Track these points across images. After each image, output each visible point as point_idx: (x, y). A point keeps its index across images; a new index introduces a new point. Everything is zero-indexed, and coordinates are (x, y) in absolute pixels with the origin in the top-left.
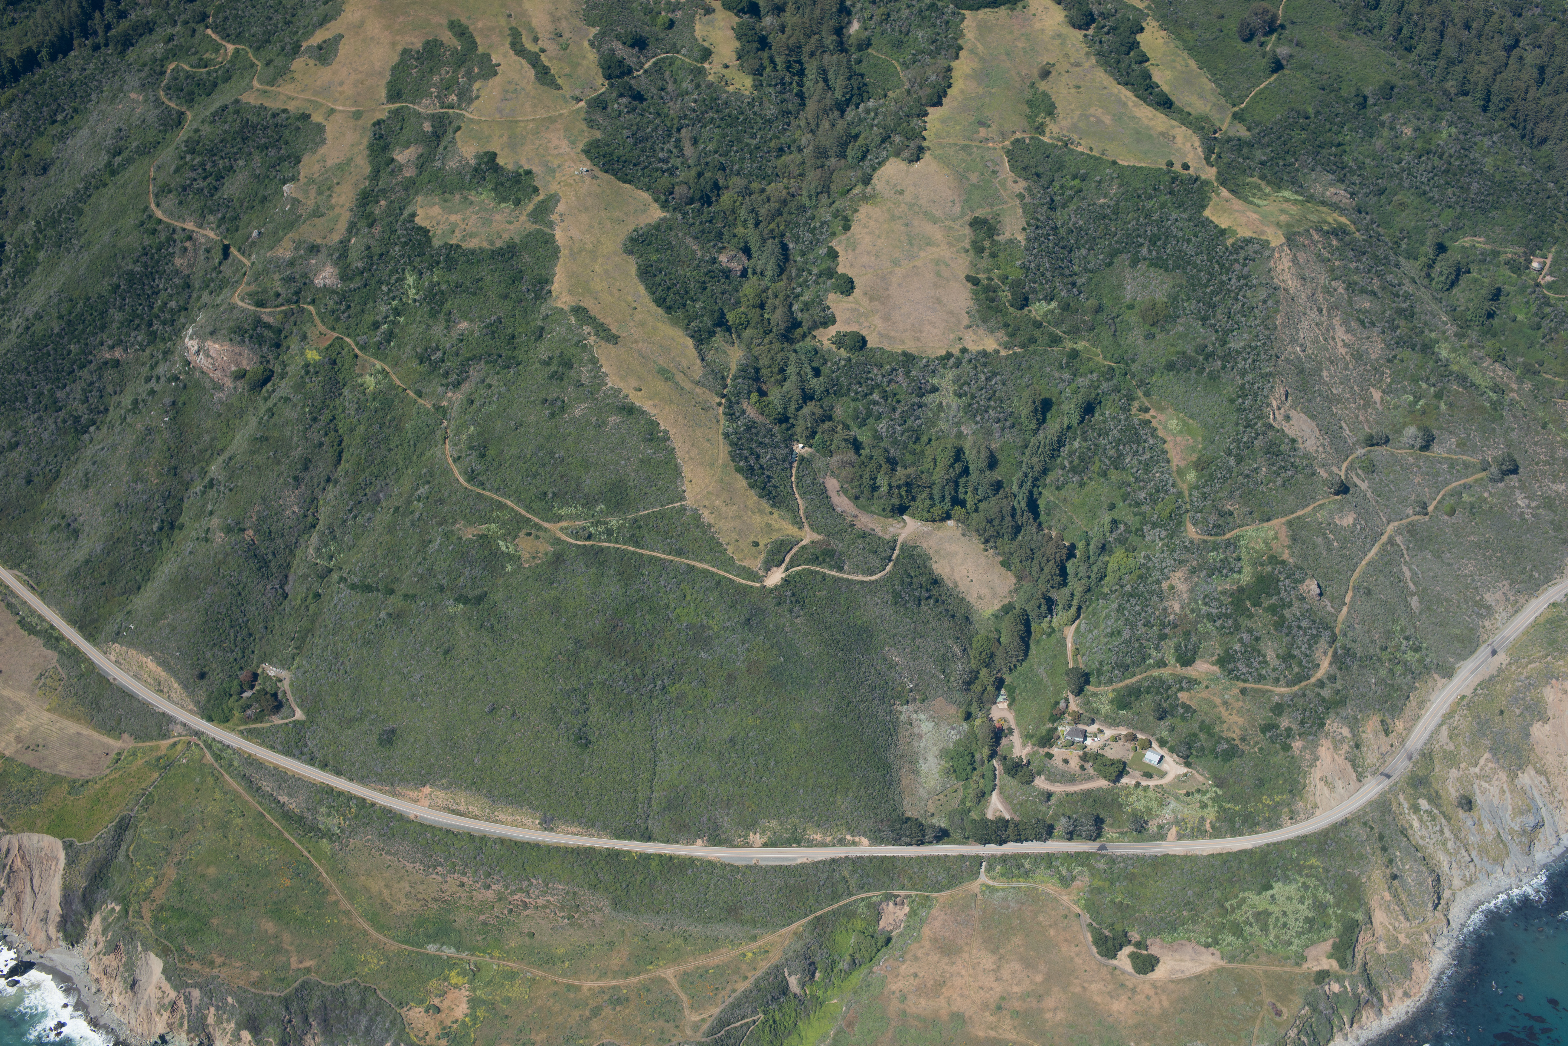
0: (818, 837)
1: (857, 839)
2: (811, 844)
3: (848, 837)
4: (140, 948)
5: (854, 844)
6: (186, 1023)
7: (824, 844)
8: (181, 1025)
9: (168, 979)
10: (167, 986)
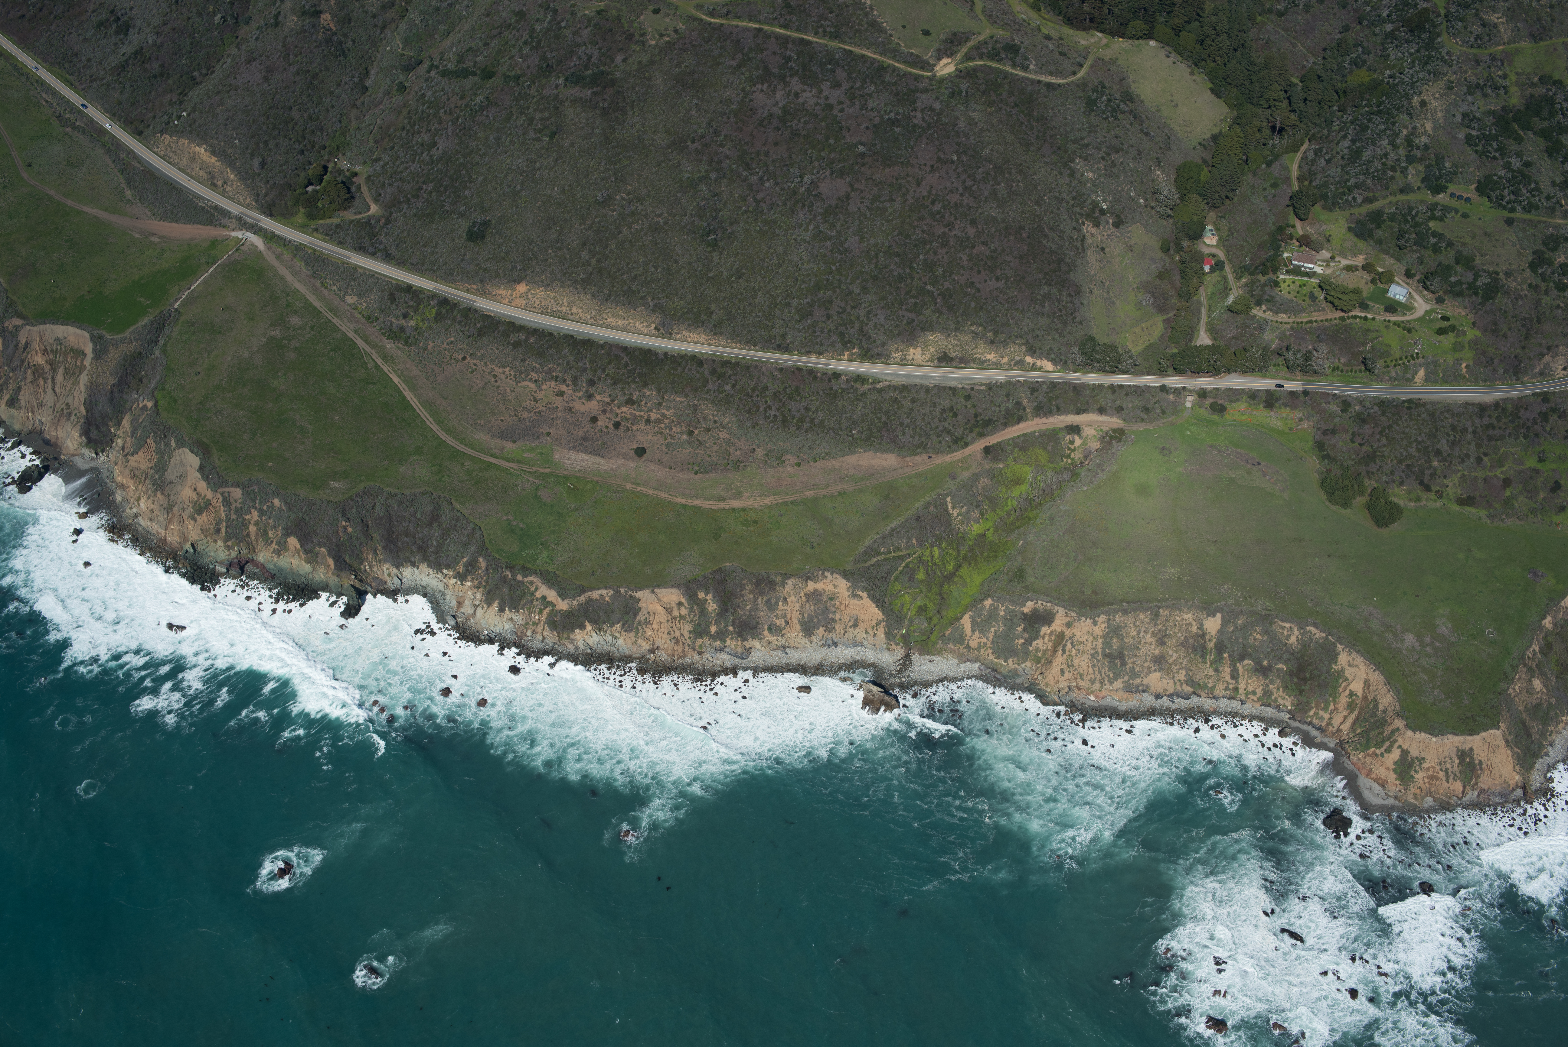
0: (991, 357)
1: (1039, 363)
2: (982, 364)
3: (1029, 359)
4: (173, 445)
5: (1034, 368)
6: (223, 530)
7: (997, 366)
8: (218, 531)
9: (206, 478)
10: (202, 486)
